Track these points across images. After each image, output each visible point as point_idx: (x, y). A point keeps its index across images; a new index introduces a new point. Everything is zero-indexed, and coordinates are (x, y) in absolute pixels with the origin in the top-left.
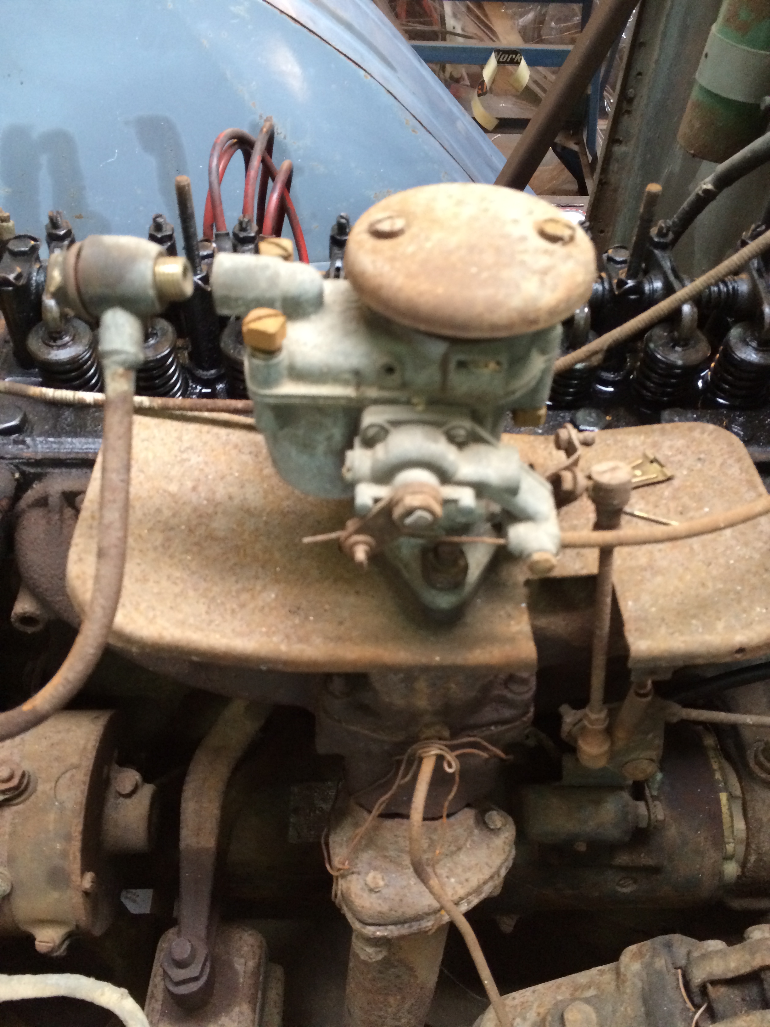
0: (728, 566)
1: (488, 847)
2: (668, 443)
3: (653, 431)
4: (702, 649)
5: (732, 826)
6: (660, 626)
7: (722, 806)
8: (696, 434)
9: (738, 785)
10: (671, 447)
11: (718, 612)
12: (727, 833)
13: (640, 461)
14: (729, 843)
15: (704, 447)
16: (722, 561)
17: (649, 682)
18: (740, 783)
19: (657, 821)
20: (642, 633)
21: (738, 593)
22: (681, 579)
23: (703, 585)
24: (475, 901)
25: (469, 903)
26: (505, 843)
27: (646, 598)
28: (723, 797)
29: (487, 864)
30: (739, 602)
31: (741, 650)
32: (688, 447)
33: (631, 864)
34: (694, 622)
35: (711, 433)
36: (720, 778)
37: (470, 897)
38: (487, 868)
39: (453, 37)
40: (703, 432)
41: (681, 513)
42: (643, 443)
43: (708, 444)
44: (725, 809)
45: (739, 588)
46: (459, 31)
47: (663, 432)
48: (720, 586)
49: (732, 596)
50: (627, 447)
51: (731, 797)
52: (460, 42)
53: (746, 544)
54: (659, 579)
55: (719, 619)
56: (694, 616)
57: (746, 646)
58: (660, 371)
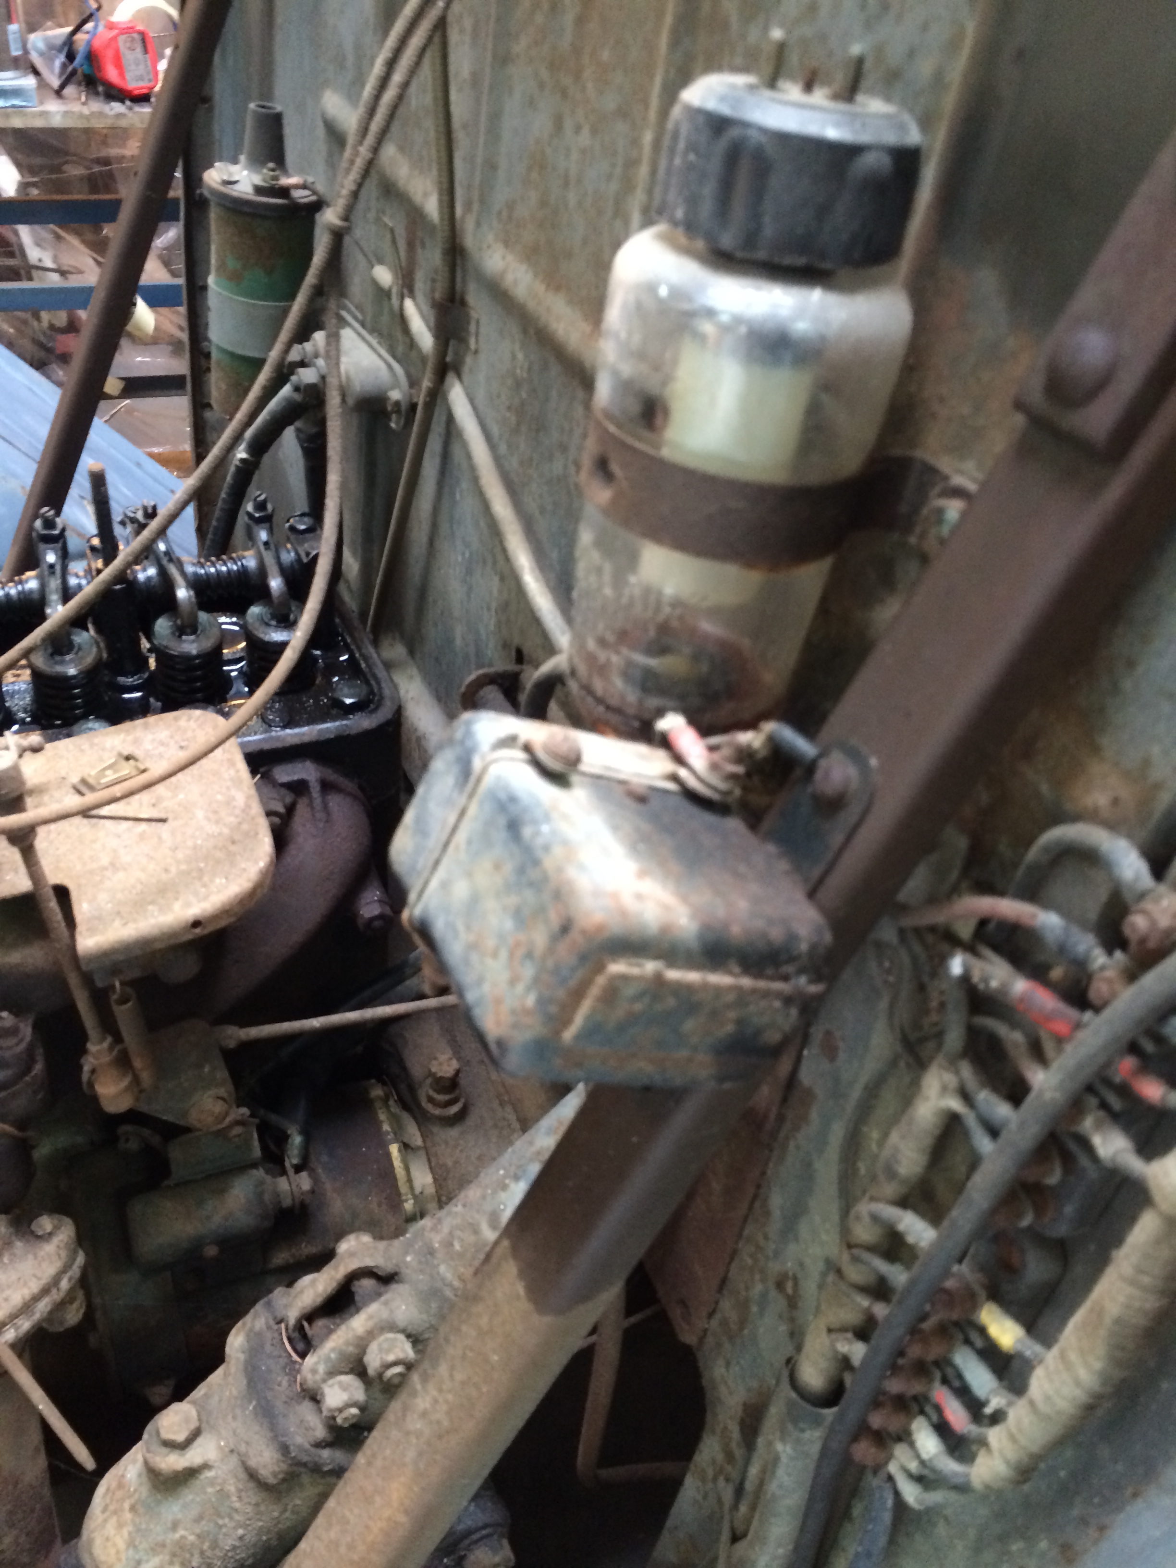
0: (195, 847)
1: (36, 1258)
2: (150, 737)
3: (135, 728)
4: (155, 932)
5: (410, 1180)
6: (114, 920)
7: (393, 1159)
8: (183, 723)
9: (418, 1134)
10: (153, 740)
11: (178, 892)
12: (403, 1188)
13: (113, 760)
14: (406, 1201)
15: (189, 734)
16: (190, 843)
17: (117, 984)
18: (420, 1130)
19: (302, 1194)
20: (92, 931)
21: (200, 870)
22: (143, 870)
23: (166, 870)
24: (25, 1325)
25: (17, 1329)
26: (58, 1247)
27: (103, 897)
28: (394, 1149)
29: (35, 1276)
30: (200, 878)
31: (196, 924)
32: (172, 737)
33: (291, 1261)
34: (150, 907)
35: (197, 720)
36: (389, 1129)
37: (15, 1321)
38: (34, 1280)
39: (40, 272)
40: (189, 720)
41: (154, 805)
42: (124, 741)
43: (194, 730)
44: (397, 1163)
45: (202, 865)
46: (49, 264)
47: (146, 727)
48: (183, 867)
49: (194, 874)
50: (103, 749)
51: (406, 1147)
52: (54, 280)
53: (217, 822)
54: (121, 875)
55: (177, 899)
56: (152, 903)
57: (201, 919)
58: (178, 667)
